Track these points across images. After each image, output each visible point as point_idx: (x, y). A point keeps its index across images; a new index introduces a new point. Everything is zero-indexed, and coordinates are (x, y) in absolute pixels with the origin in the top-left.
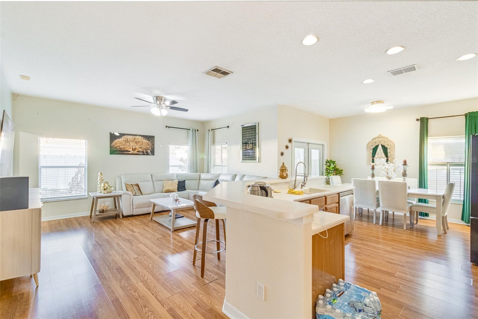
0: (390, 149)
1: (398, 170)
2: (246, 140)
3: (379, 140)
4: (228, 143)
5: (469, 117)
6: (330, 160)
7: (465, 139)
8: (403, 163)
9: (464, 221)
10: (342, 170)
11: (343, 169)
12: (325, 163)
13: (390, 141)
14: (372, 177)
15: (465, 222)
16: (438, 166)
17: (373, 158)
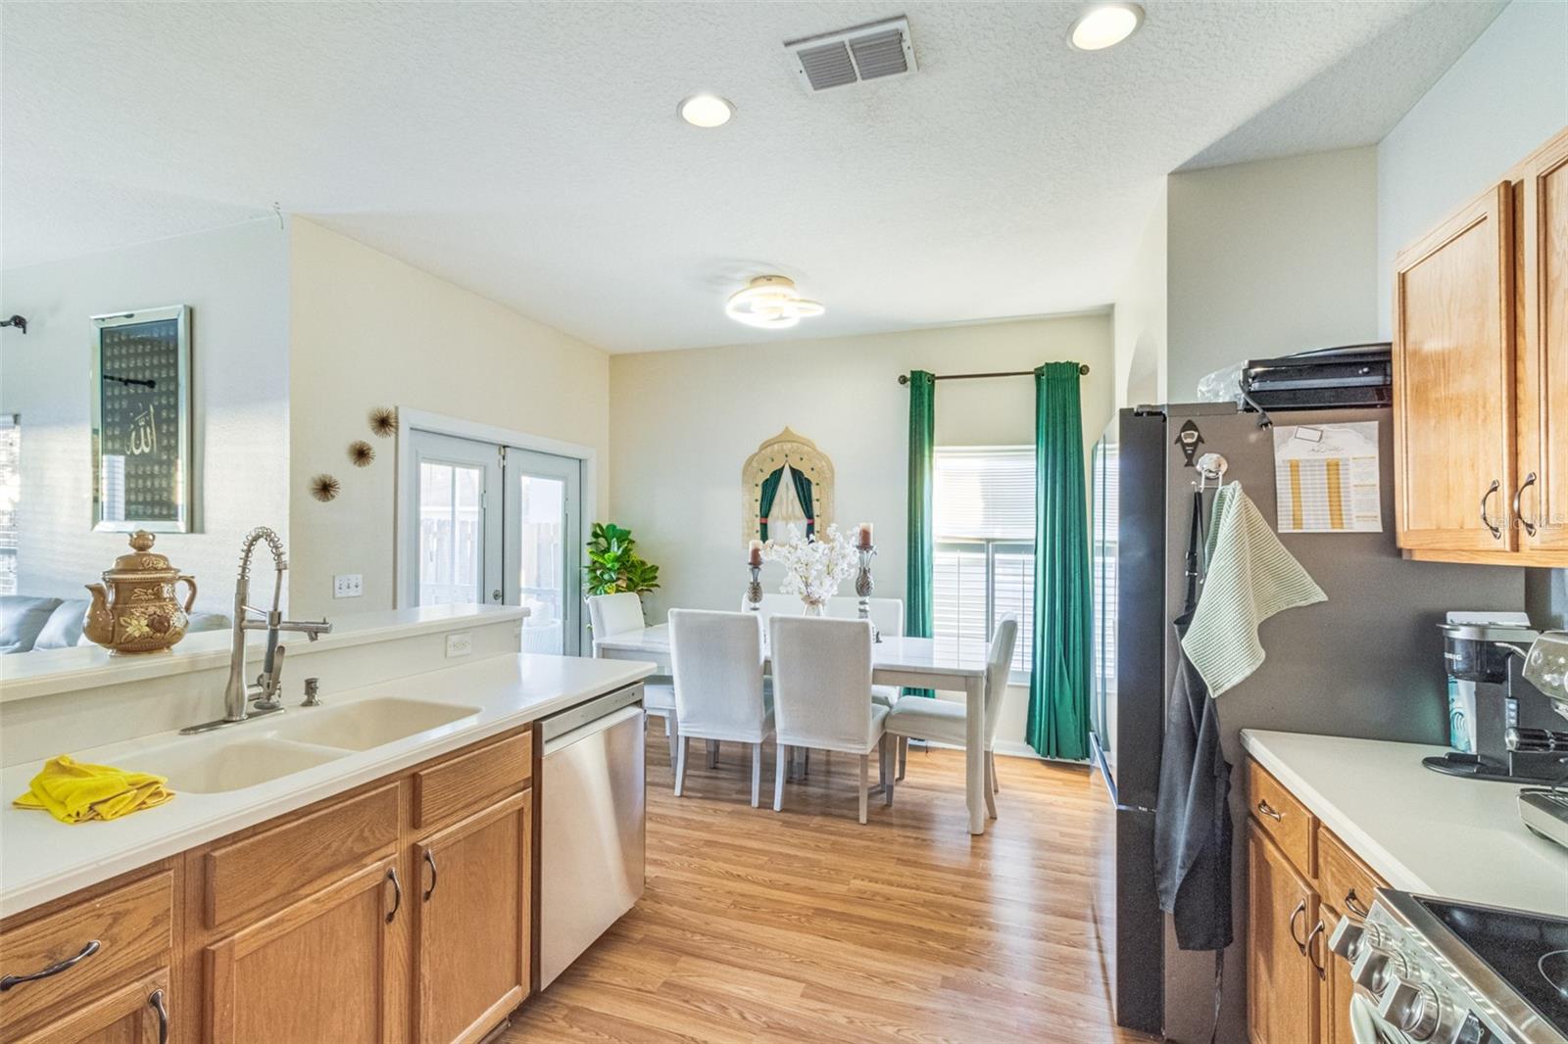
0: (817, 484)
1: (842, 569)
2: (125, 404)
3: (782, 450)
4: (22, 420)
5: (1048, 380)
6: (608, 527)
7: (1035, 457)
8: (856, 540)
9: (1033, 746)
10: (657, 568)
11: (657, 564)
12: (588, 537)
13: (819, 453)
14: (750, 600)
15: (1039, 753)
16: (962, 551)
17: (763, 521)
